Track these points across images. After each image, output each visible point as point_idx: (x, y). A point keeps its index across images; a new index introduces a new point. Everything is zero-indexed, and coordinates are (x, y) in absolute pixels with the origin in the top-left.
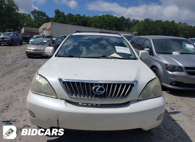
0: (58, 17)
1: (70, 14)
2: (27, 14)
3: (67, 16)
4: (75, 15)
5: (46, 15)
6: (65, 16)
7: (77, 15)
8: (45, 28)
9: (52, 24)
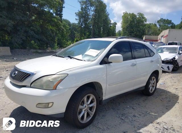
2: (154, 24)
5: (172, 22)
8: (163, 36)
9: (169, 30)
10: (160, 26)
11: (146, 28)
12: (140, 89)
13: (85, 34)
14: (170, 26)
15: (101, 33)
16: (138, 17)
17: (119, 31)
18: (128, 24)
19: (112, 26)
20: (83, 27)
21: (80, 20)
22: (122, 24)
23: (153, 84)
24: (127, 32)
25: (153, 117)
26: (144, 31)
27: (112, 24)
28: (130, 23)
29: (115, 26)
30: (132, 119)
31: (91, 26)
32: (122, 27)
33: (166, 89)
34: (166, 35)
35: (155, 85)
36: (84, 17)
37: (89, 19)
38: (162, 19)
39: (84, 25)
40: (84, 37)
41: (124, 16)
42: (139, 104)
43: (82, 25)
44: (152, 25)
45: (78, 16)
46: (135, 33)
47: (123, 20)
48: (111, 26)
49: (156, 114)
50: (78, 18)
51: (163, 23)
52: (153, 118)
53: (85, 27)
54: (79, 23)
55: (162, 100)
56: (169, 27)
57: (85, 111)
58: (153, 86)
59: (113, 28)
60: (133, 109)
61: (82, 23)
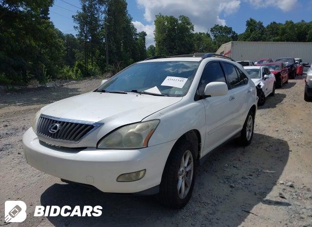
0: (251, 31)
1: (275, 23)
2: (206, 33)
3: (268, 27)
4: (284, 23)
5: (233, 30)
6: (264, 28)
7: (286, 23)
8: (223, 52)
9: (232, 43)
10: (215, 36)
11: (194, 40)
12: (236, 137)
13: (93, 53)
14: (229, 36)
15: (122, 50)
16: (180, 22)
17: (151, 47)
18: (164, 35)
19: (138, 38)
20: (88, 40)
21: (82, 29)
22: (155, 35)
23: (250, 127)
24: (165, 48)
25: (271, 175)
26: (192, 46)
27: (138, 35)
28: (168, 31)
29: (144, 39)
30: (245, 182)
31: (102, 39)
32: (156, 39)
33: (263, 133)
34: (227, 52)
35: (252, 127)
36: (90, 23)
37: (99, 26)
38: (218, 25)
39: (90, 38)
40: (92, 58)
41: (157, 21)
42: (239, 160)
43: (86, 37)
44: (202, 35)
45: (78, 22)
46: (178, 48)
47: (157, 28)
48: (136, 39)
49: (272, 172)
50: (78, 25)
51: (219, 32)
52: (270, 177)
53: (92, 41)
54: (81, 34)
55: (268, 150)
56: (229, 38)
57: (182, 178)
58: (250, 131)
59: (141, 41)
60: (235, 169)
61: (86, 34)
